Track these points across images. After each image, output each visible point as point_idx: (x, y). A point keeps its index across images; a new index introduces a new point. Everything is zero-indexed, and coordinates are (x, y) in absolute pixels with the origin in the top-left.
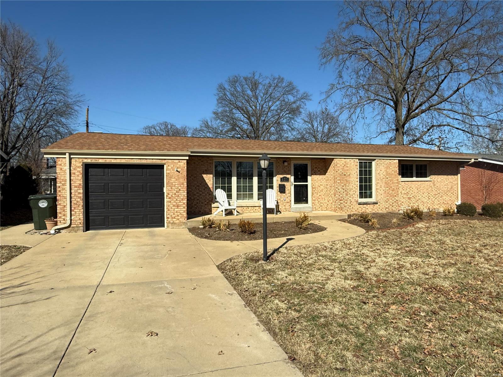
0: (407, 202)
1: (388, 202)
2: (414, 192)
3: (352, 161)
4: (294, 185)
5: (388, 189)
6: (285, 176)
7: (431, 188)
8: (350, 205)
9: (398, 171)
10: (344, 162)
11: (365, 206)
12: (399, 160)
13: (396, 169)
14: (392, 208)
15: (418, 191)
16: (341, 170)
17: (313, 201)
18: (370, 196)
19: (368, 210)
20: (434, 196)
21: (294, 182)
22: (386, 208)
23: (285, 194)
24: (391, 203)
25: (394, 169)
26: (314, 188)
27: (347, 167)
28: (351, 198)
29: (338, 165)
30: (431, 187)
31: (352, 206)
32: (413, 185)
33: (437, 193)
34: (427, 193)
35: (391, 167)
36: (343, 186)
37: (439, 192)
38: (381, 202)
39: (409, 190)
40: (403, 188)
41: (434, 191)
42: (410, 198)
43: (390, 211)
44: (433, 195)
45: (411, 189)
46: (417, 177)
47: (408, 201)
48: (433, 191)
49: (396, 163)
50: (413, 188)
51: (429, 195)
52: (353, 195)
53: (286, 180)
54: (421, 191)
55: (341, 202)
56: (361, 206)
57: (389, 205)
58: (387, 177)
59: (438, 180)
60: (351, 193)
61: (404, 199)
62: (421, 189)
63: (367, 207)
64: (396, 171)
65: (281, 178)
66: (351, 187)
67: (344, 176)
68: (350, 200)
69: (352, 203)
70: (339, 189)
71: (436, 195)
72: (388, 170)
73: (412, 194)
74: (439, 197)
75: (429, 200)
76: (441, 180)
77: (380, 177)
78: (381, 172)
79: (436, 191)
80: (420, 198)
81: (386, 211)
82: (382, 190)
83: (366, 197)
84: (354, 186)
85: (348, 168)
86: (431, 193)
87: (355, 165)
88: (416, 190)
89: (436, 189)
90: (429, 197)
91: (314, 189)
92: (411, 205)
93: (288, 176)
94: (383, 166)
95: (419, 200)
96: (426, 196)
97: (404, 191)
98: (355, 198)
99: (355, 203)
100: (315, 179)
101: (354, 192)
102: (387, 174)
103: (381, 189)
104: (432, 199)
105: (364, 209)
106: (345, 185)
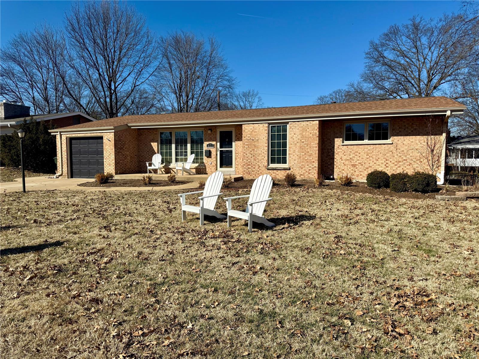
0: (349, 170)
1: (304, 168)
2: (362, 158)
3: (261, 125)
4: (220, 151)
5: (303, 154)
6: (211, 142)
7: (391, 153)
8: (258, 170)
9: (318, 133)
10: (251, 127)
11: (275, 171)
12: (319, 120)
13: (315, 131)
14: (309, 175)
15: (368, 157)
16: (250, 136)
17: (236, 166)
18: (285, 162)
19: (278, 176)
20: (396, 163)
21: (220, 148)
22: (301, 175)
23: (211, 159)
24: (308, 170)
25: (312, 132)
26: (237, 153)
27: (256, 132)
28: (259, 163)
29: (246, 131)
30: (391, 151)
31: (260, 171)
32: (360, 150)
33: (400, 160)
34: (384, 160)
35: (308, 130)
36: (251, 151)
37: (405, 158)
38: (294, 168)
39: (354, 155)
40: (345, 154)
41: (396, 156)
42: (355, 165)
43: (305, 178)
44: (393, 162)
45: (357, 154)
46: (370, 139)
47: (352, 168)
48: (394, 157)
49: (316, 124)
50: (360, 153)
51: (387, 162)
52: (262, 160)
53: (211, 146)
54: (374, 157)
55: (249, 166)
56: (270, 171)
57: (304, 172)
58: (302, 141)
59: (405, 142)
60: (260, 158)
61: (346, 167)
62: (374, 155)
63: (277, 173)
64: (316, 133)
65: (207, 145)
66: (260, 152)
67: (253, 141)
68: (258, 165)
69: (260, 168)
70: (246, 154)
71: (399, 162)
72: (304, 134)
73: (358, 160)
74: (405, 165)
75: (387, 168)
76: (409, 142)
77: (293, 141)
78: (294, 135)
79: (400, 156)
80: (371, 165)
81: (300, 178)
82: (296, 155)
83: (279, 162)
84: (263, 151)
85: (256, 134)
86: (391, 160)
87: (264, 130)
88: (366, 155)
89: (399, 155)
90: (387, 165)
91: (237, 155)
92: (356, 173)
93: (214, 143)
94: (298, 129)
95: (370, 168)
96: (382, 163)
97: (345, 157)
98: (264, 164)
99: (264, 168)
100: (238, 145)
101: (263, 157)
102: (303, 137)
103: (294, 154)
104: (392, 167)
105: (274, 174)
106: (254, 150)
